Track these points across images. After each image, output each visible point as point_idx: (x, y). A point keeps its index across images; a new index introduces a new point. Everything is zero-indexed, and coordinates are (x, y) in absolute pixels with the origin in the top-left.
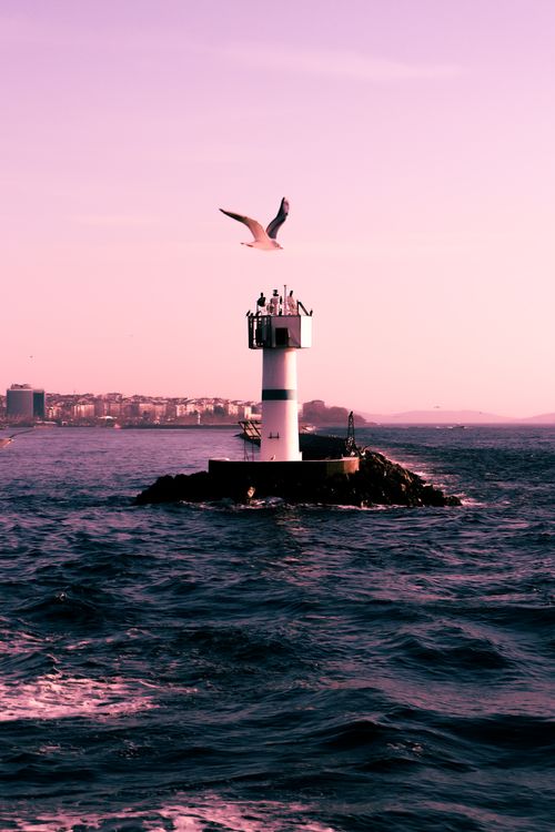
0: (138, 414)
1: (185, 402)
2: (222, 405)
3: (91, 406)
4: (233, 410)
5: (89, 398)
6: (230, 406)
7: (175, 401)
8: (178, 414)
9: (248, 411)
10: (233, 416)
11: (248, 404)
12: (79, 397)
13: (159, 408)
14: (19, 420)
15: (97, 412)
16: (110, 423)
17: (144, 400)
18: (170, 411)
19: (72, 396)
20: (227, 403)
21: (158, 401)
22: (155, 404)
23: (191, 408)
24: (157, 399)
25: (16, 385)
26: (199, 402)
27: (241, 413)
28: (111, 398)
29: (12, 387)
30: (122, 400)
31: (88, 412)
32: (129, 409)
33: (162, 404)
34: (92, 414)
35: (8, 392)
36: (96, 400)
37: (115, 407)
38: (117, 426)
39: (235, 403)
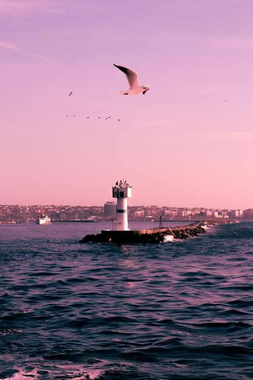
0: (164, 215)
1: (187, 210)
2: (204, 211)
3: (143, 212)
4: (209, 213)
5: (143, 208)
6: (208, 211)
7: (182, 209)
8: (183, 215)
9: (216, 214)
10: (209, 216)
11: (217, 211)
12: (138, 207)
13: (174, 213)
14: (109, 218)
15: (146, 214)
16: (150, 219)
17: (167, 209)
18: (179, 214)
19: (135, 207)
20: (206, 210)
21: (174, 209)
22: (172, 210)
23: (189, 212)
24: (174, 208)
25: (109, 202)
26: (193, 210)
27: (213, 215)
28: (153, 208)
29: (107, 203)
30: (157, 209)
31: (141, 214)
32: (160, 213)
33: (176, 211)
34: (143, 215)
35: (105, 205)
36: (145, 209)
37: (154, 212)
38: (153, 221)
39: (210, 210)
